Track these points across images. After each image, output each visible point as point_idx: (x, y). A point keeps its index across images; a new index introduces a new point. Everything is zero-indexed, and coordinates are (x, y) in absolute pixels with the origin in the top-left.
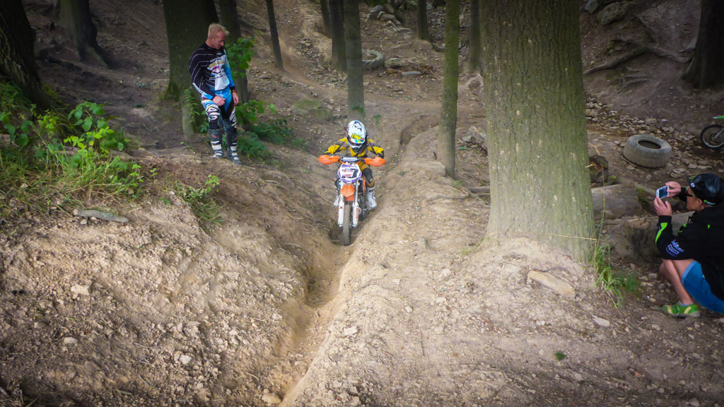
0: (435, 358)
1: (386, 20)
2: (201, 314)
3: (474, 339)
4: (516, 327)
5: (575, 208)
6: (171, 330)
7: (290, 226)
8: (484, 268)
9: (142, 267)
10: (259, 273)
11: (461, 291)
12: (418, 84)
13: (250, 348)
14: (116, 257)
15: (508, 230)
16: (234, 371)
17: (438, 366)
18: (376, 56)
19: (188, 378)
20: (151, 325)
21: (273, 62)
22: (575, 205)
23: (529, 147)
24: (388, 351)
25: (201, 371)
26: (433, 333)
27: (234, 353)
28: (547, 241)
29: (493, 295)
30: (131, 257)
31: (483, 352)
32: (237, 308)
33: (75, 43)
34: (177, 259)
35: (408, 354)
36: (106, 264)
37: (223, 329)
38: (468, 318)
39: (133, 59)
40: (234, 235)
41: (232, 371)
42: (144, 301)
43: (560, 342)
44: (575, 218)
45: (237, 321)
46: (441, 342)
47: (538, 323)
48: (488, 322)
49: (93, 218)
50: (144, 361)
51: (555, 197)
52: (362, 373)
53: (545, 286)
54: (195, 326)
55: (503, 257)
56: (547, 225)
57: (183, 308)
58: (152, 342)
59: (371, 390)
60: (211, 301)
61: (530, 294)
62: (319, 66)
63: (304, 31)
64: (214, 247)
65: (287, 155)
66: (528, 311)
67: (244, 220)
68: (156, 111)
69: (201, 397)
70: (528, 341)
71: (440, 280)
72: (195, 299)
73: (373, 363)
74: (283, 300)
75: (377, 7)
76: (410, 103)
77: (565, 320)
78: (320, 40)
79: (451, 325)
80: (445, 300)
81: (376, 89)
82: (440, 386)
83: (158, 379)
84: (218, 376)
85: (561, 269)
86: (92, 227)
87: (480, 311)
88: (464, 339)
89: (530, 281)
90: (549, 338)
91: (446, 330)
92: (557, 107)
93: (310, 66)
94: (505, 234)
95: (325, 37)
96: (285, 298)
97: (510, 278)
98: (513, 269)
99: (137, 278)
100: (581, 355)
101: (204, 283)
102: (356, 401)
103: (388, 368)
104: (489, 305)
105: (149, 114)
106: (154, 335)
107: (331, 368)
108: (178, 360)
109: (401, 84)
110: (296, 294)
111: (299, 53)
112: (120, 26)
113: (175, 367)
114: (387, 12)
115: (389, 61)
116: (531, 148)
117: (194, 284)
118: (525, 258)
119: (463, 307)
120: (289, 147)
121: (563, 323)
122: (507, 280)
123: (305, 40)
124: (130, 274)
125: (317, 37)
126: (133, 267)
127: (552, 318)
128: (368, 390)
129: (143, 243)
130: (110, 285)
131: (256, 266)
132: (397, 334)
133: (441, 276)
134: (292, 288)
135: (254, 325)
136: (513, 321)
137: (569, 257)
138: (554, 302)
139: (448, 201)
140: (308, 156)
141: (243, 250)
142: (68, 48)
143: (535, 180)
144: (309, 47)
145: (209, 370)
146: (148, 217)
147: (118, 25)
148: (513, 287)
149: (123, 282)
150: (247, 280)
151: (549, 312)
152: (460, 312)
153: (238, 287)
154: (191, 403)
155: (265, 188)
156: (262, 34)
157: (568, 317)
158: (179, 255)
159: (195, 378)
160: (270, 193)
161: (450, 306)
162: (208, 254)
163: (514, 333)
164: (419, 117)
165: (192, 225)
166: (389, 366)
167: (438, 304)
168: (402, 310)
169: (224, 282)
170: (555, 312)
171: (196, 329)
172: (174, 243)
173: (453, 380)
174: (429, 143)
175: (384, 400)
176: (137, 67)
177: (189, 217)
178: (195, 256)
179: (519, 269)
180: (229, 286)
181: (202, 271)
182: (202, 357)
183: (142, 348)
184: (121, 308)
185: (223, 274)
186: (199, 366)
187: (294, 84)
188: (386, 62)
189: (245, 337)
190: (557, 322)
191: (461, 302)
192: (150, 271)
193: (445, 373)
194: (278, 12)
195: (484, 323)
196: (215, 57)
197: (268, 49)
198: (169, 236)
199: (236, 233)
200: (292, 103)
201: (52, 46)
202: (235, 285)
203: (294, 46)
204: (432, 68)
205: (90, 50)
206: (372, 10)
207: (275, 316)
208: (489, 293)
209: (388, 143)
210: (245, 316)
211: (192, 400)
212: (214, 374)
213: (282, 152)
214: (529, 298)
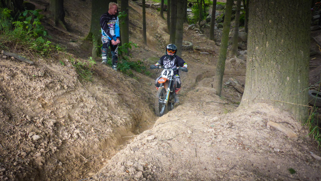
0: (203, 159)
1: (196, 30)
2: (60, 118)
3: (232, 152)
4: (261, 149)
5: (299, 88)
6: (35, 121)
7: (134, 98)
8: (239, 117)
9: (31, 85)
10: (107, 110)
11: (225, 126)
12: (207, 58)
13: (84, 141)
14: (16, 77)
15: (255, 98)
16: (69, 152)
17: (206, 164)
18: (189, 44)
19: (33, 148)
20: (22, 115)
21: (142, 41)
22: (299, 85)
23: (275, 44)
24: (172, 150)
25: (45, 147)
26: (204, 145)
27: (73, 142)
28: (279, 107)
29: (245, 130)
30: (26, 79)
31: (238, 160)
32: (86, 121)
33: (55, 18)
34: (56, 88)
35: (185, 154)
36: (7, 78)
37: (71, 128)
38: (228, 140)
39: (80, 30)
40: (98, 89)
41: (67, 152)
42: (25, 102)
43: (292, 162)
44: (299, 93)
45: (82, 126)
46: (209, 150)
47: (275, 150)
48: (241, 145)
49: (12, 58)
50: (7, 133)
51: (288, 78)
52: (150, 160)
53: (279, 131)
54: (52, 122)
55: (252, 112)
56: (280, 96)
57: (49, 112)
58: (18, 124)
59: (154, 171)
60: (70, 114)
61: (269, 133)
62: (163, 45)
63: (158, 30)
64: (83, 90)
65: (141, 77)
66: (268, 142)
67: (107, 86)
68: (81, 44)
69: (37, 162)
70: (269, 159)
71: (211, 122)
72: (60, 110)
73: (159, 155)
74: (117, 125)
75: (192, 24)
76: (202, 65)
77: (293, 151)
78: (165, 35)
79: (217, 143)
80: (213, 130)
81: (187, 58)
82: (206, 176)
83: (11, 145)
84: (55, 152)
85: (288, 123)
86: (9, 60)
87: (236, 138)
88: (225, 151)
89: (269, 126)
90: (284, 159)
91: (213, 144)
92: (295, 19)
93: (159, 45)
94: (253, 101)
95: (167, 34)
96: (119, 125)
97: (256, 123)
98: (258, 119)
99: (25, 90)
100: (306, 173)
101: (69, 104)
102: (140, 174)
103: (170, 160)
104: (242, 135)
105: (77, 45)
106: (22, 121)
107: (130, 154)
108: (31, 137)
109: (199, 57)
110: (126, 125)
111: (155, 39)
112: (77, 17)
113: (26, 140)
114: (197, 27)
115: (195, 47)
116: (276, 45)
117: (63, 103)
118: (265, 114)
119: (225, 134)
120: (143, 74)
121: (292, 153)
122: (254, 124)
123: (158, 34)
124: (22, 87)
125: (164, 33)
126: (25, 84)
127: (284, 148)
128: (152, 170)
129: (37, 75)
130: (5, 89)
131: (105, 105)
132: (180, 143)
133: (212, 120)
134: (124, 121)
135: (92, 130)
136: (258, 146)
137: (292, 118)
138: (284, 140)
139: (217, 104)
140: (151, 79)
141: (101, 97)
142: (51, 20)
143: (276, 66)
144: (160, 37)
145: (51, 147)
146: (48, 67)
147: (76, 16)
148: (258, 128)
149: (14, 90)
150: (98, 110)
151: (282, 145)
152: (223, 137)
153: (91, 112)
154: (27, 164)
155: (125, 82)
156: (140, 29)
157: (294, 149)
158: (59, 87)
159: (38, 150)
160: (127, 84)
161: (217, 134)
162: (78, 92)
163: (259, 153)
164: (206, 71)
165: (73, 77)
166: (171, 159)
167: (209, 132)
168: (186, 132)
169: (83, 107)
170: (286, 145)
171: (52, 123)
172: (58, 81)
173: (216, 173)
174: (210, 83)
175: (162, 178)
176: (81, 33)
177: (73, 72)
178: (69, 90)
179: (261, 119)
180: (85, 110)
181: (71, 99)
182: (50, 139)
183: (9, 125)
184: (6, 101)
185: (84, 104)
186: (45, 144)
187: (150, 51)
188: (193, 47)
189: (84, 135)
190: (287, 151)
191: (224, 132)
192: (36, 89)
193: (210, 168)
194: (148, 21)
195: (239, 145)
196: (111, 19)
197: (141, 36)
198: (57, 77)
199: (99, 89)
200: (147, 58)
201: (44, 18)
202: (89, 110)
203: (153, 36)
204: (214, 52)
205: (60, 22)
206: (190, 26)
207: (108, 130)
208: (242, 129)
209: (190, 80)
210: (89, 126)
211: (28, 162)
212: (53, 150)
213: (139, 75)
214: (268, 135)
